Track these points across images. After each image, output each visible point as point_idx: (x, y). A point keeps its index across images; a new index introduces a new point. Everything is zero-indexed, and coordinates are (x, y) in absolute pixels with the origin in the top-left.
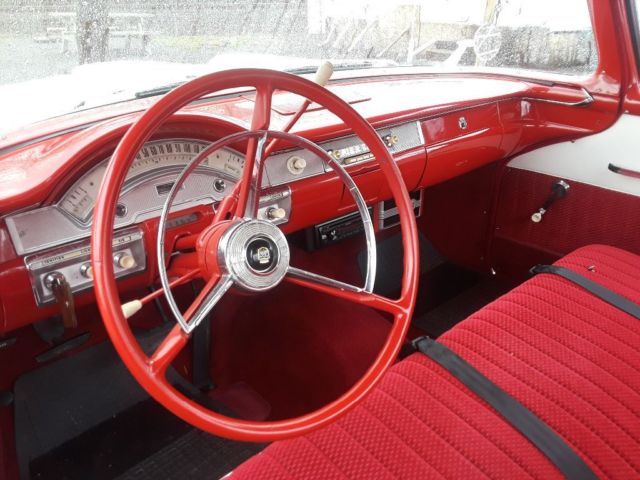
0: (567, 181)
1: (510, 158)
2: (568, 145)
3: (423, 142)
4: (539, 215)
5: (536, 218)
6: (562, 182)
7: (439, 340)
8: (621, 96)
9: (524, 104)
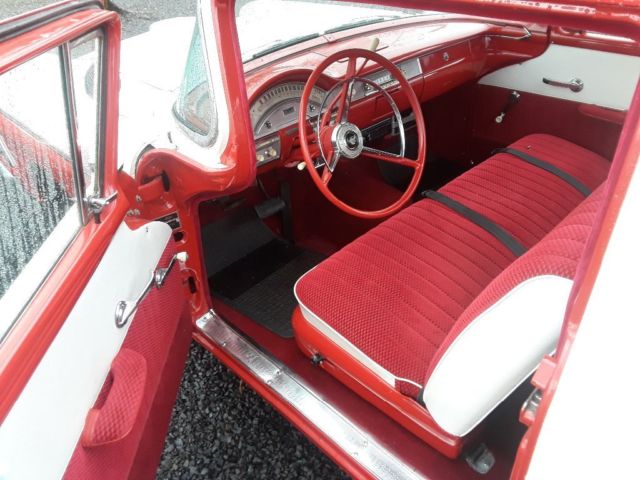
0: (518, 92)
1: (480, 77)
2: (518, 66)
3: (421, 72)
4: (501, 117)
5: (499, 119)
6: (515, 93)
7: (439, 191)
8: (548, 32)
9: (487, 39)
